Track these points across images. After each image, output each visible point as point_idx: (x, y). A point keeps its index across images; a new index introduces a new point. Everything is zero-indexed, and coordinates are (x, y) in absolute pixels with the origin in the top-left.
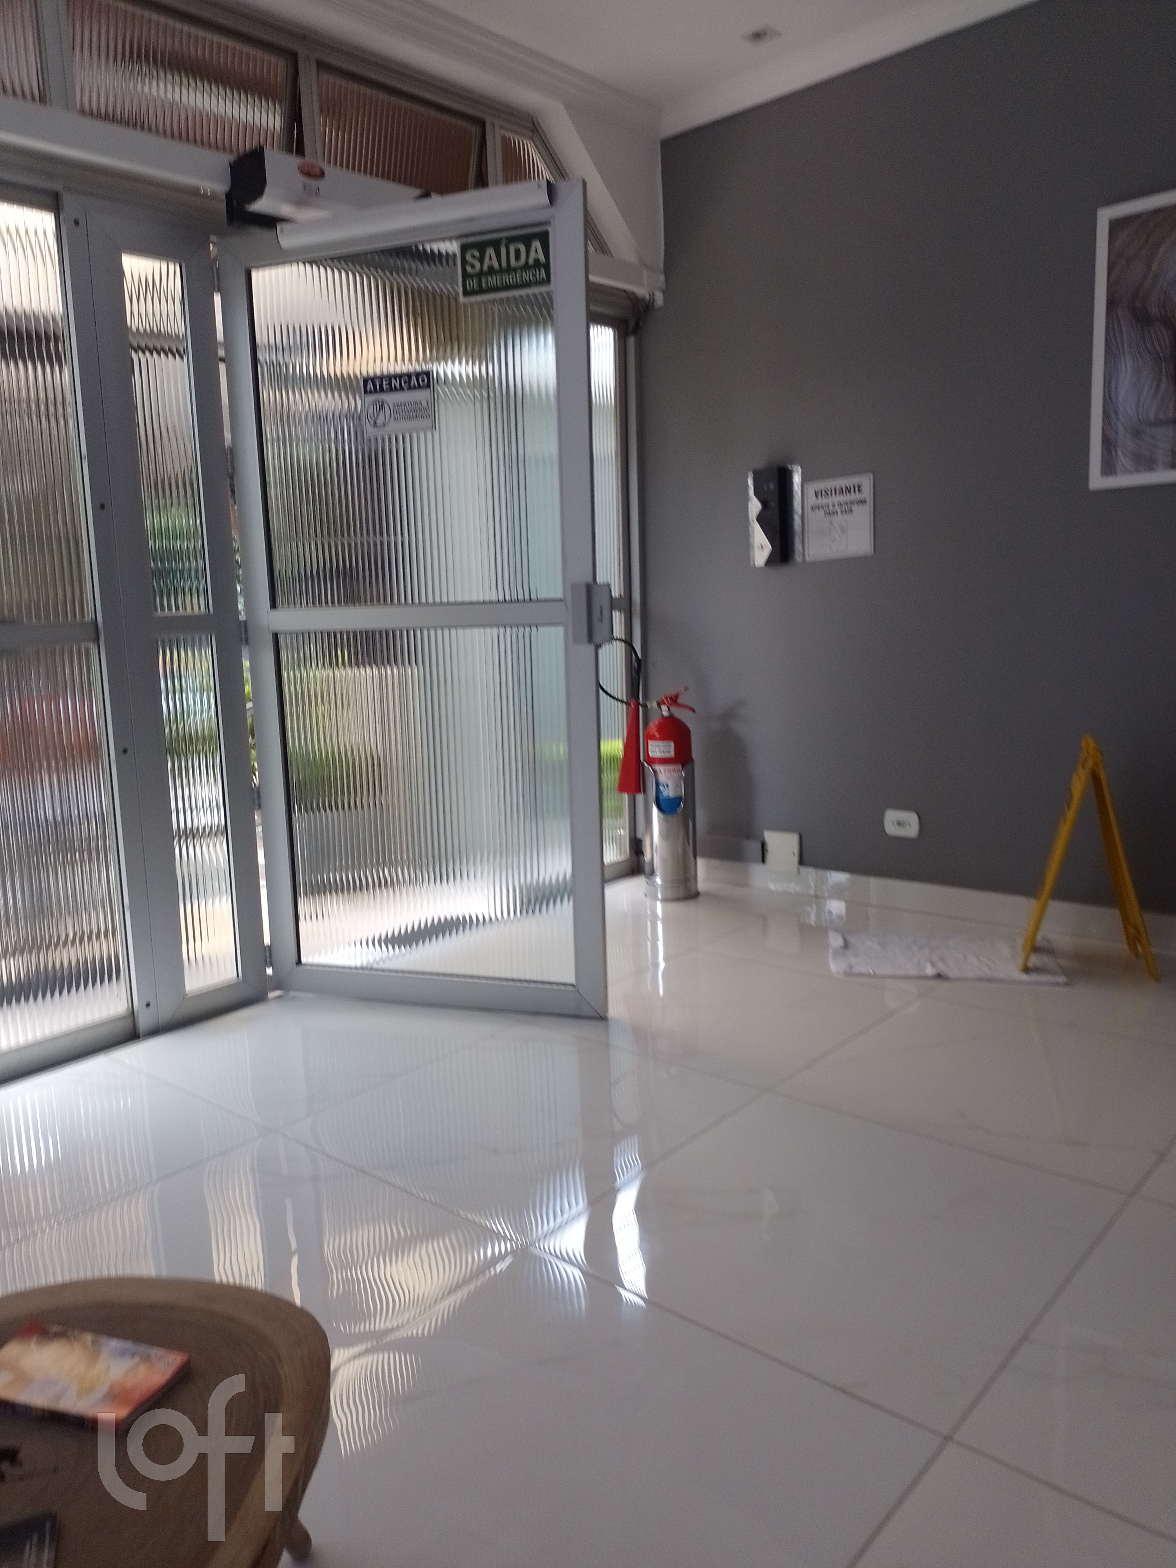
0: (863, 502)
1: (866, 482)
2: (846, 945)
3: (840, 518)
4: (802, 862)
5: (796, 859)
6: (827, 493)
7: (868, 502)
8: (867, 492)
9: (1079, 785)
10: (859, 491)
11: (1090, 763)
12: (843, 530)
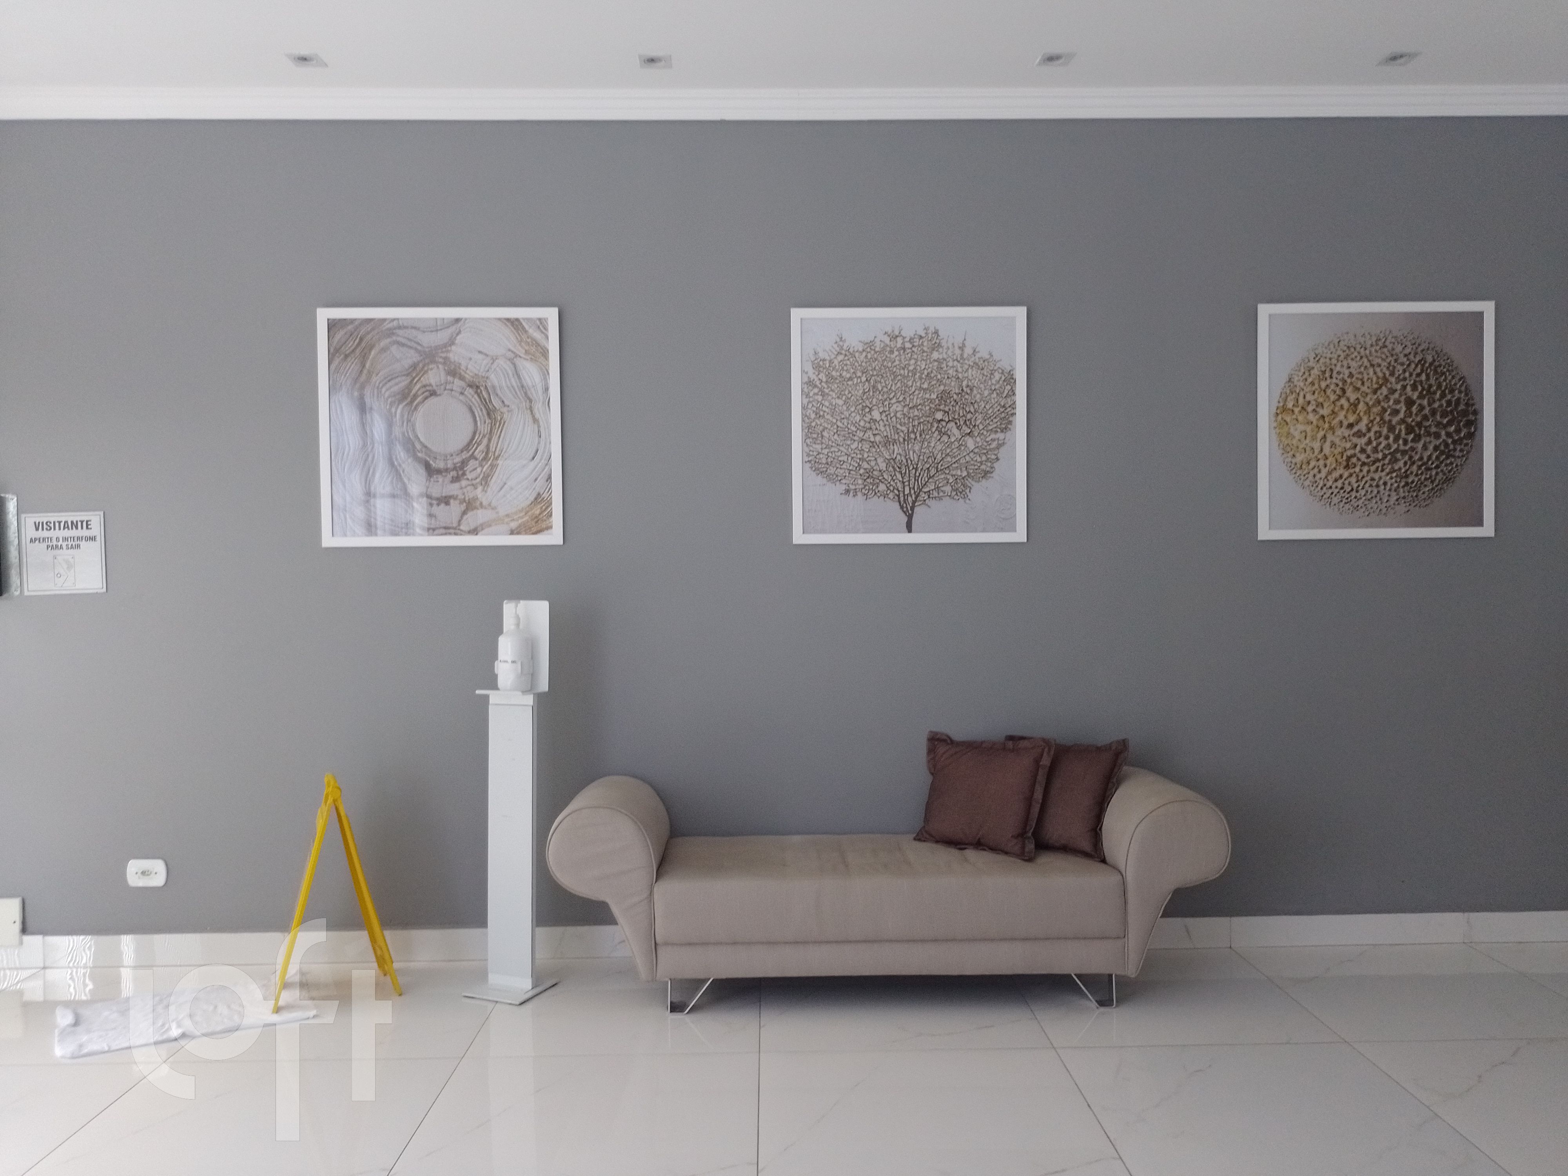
0: (93, 539)
1: (96, 519)
2: (76, 1023)
3: (65, 553)
4: (24, 930)
5: (18, 927)
6: (49, 526)
7: (98, 538)
8: (96, 529)
9: (321, 820)
10: (87, 528)
11: (330, 800)
12: (70, 566)
